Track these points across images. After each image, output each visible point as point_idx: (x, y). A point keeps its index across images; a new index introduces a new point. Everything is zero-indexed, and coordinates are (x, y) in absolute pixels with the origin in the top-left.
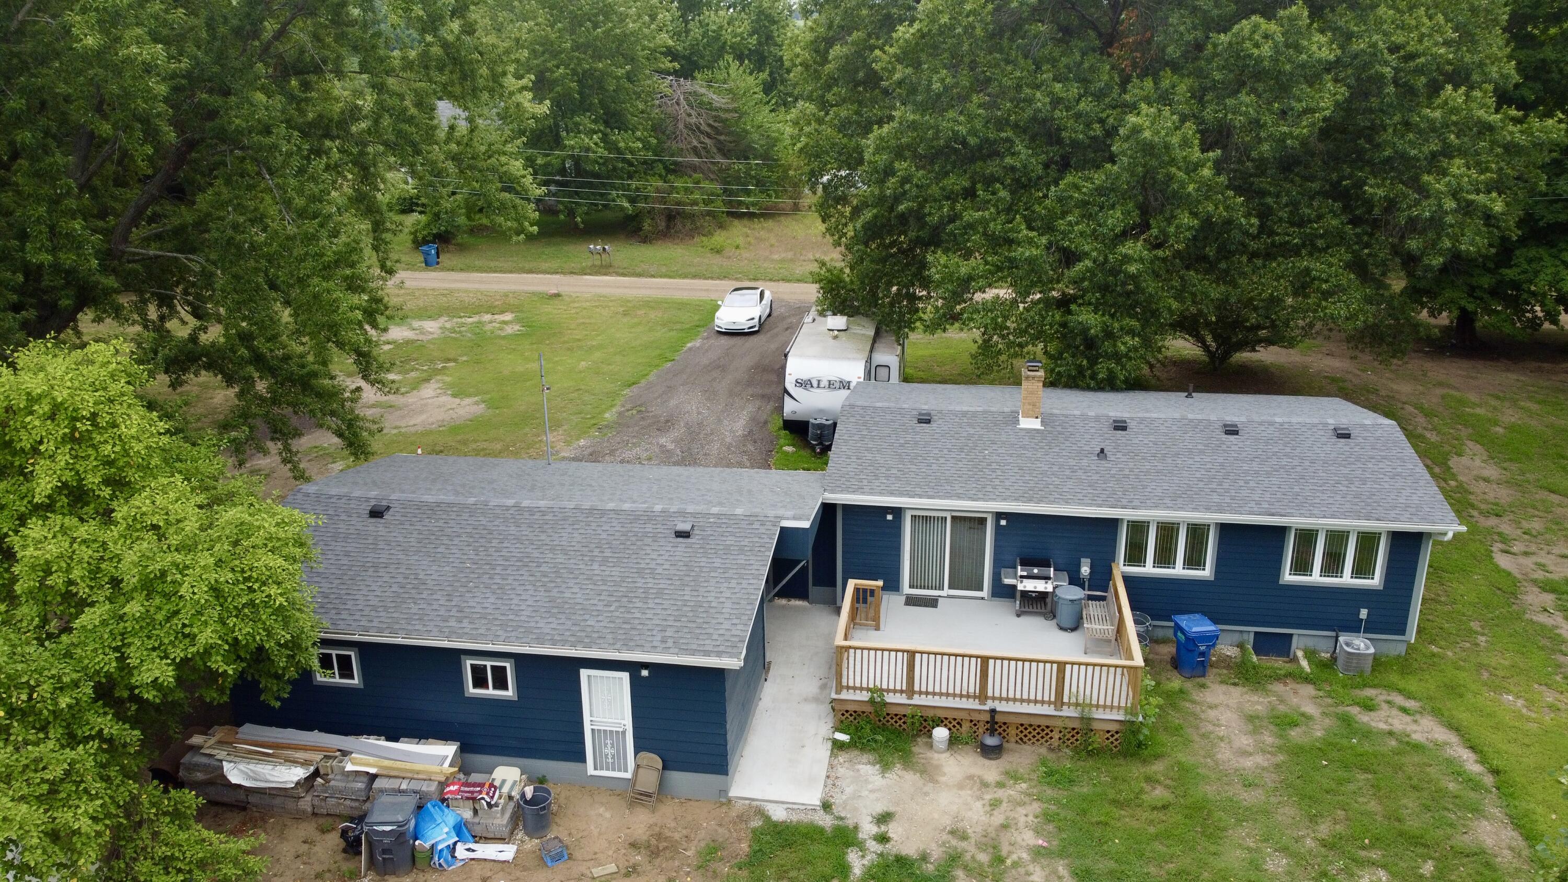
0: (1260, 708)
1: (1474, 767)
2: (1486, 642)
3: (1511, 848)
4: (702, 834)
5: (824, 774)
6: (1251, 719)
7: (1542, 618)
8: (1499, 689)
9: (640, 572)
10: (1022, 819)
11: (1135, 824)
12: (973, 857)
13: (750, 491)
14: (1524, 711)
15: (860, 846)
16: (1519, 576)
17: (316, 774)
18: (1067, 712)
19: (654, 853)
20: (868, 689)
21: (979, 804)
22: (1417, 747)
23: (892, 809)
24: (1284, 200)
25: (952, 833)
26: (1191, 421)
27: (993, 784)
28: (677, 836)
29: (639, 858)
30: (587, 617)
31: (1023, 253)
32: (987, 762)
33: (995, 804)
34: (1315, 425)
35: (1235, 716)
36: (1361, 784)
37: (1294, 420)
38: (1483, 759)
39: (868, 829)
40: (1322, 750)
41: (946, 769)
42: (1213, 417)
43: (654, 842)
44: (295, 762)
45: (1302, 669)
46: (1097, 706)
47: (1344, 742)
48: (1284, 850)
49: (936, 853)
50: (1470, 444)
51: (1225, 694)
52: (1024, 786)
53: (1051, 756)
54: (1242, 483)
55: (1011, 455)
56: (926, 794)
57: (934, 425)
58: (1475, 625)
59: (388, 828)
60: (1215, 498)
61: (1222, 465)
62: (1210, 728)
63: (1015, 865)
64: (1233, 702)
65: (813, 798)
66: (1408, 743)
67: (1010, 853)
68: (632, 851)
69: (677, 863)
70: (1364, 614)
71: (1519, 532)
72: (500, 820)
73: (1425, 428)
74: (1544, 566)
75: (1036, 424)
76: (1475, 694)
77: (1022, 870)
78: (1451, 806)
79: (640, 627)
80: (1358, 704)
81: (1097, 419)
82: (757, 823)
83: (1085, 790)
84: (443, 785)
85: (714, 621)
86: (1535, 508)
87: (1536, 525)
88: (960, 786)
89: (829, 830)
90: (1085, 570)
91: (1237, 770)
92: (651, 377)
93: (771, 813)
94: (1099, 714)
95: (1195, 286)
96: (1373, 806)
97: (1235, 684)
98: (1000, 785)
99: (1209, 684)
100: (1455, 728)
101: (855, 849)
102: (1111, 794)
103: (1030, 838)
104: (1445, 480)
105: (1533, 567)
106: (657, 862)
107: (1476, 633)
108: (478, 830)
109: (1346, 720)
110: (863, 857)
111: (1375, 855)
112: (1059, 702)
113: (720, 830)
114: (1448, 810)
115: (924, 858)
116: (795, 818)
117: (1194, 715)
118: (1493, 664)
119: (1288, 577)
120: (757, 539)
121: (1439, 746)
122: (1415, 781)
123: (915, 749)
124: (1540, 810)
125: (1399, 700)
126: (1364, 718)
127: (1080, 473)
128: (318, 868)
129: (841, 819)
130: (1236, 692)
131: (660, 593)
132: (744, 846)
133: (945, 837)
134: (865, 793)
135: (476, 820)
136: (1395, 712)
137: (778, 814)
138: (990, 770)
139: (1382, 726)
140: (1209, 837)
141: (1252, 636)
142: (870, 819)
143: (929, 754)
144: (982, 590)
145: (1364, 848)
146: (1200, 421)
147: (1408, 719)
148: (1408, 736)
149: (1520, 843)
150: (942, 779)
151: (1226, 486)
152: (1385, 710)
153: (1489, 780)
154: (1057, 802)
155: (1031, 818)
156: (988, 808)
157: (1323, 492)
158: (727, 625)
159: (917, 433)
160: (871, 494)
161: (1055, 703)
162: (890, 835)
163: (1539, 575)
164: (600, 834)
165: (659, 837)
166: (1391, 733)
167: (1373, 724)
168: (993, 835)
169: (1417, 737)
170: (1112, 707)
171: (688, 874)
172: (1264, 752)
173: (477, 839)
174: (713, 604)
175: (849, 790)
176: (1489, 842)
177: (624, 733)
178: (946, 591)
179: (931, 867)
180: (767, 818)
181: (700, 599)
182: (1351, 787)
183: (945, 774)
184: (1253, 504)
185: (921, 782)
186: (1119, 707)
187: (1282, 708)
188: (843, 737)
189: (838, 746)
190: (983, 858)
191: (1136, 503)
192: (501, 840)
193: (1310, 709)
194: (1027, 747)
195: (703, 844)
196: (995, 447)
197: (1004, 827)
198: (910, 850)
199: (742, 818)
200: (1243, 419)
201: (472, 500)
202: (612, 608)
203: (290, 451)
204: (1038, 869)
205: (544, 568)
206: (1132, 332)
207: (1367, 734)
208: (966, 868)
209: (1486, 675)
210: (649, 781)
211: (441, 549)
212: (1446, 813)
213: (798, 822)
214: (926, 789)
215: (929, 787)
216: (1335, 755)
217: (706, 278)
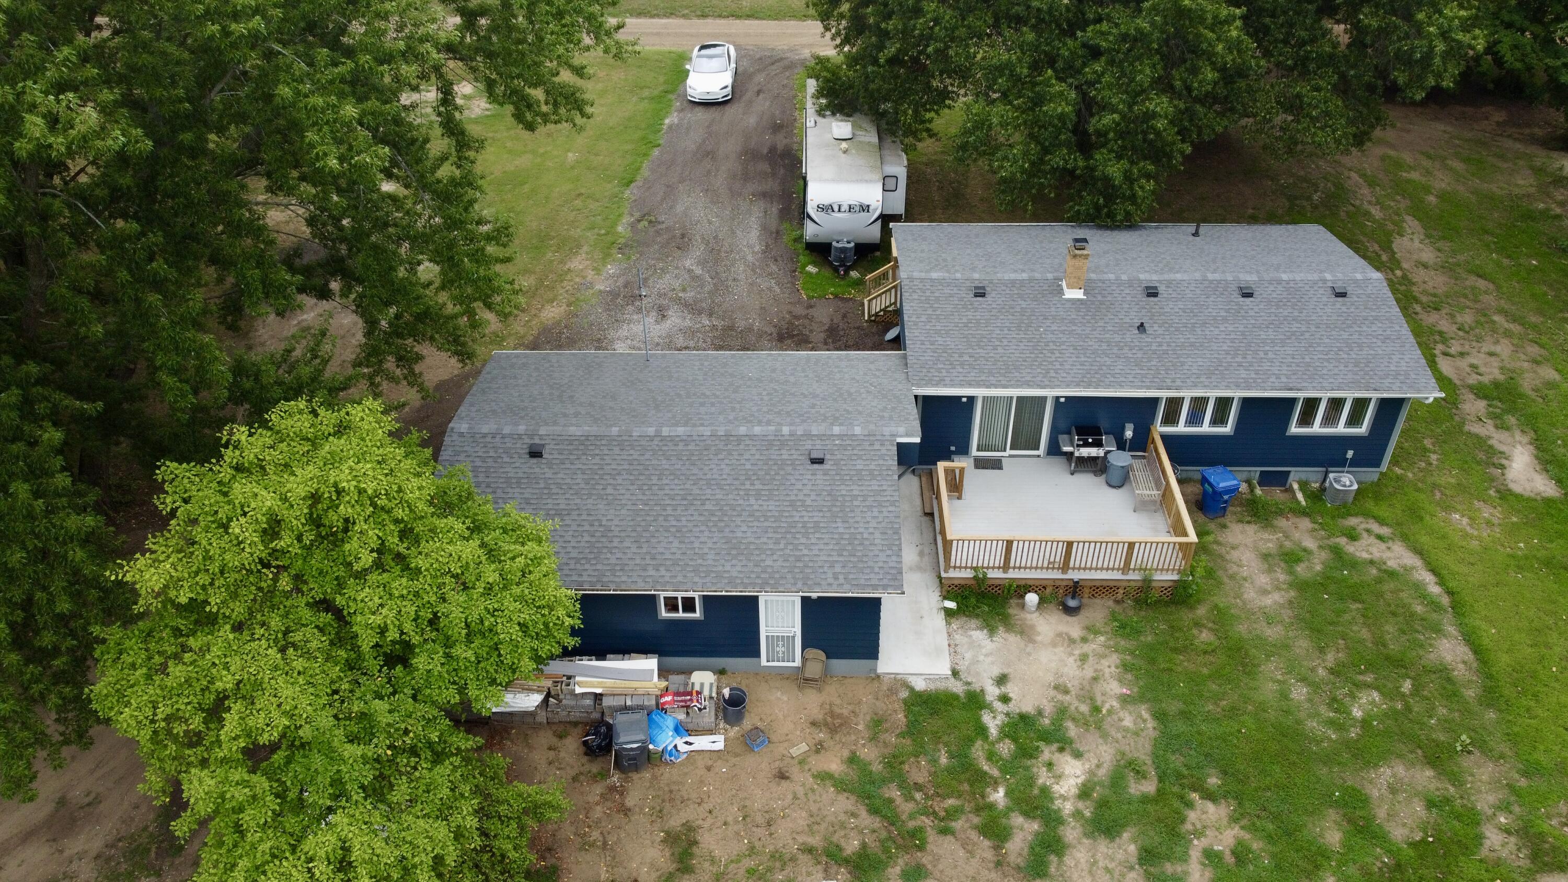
0: (1270, 545)
1: (1435, 589)
2: (1438, 460)
3: (1464, 662)
4: (864, 708)
5: (946, 643)
6: (1266, 557)
7: (1476, 429)
8: (1448, 509)
9: (792, 504)
10: (1107, 670)
11: (1191, 667)
12: (1076, 708)
13: (850, 394)
14: (1468, 528)
15: (989, 707)
16: (1458, 382)
17: (548, 695)
18: (1132, 576)
19: (833, 730)
20: (972, 568)
21: (1071, 660)
22: (1392, 574)
23: (1006, 671)
24: (1282, 19)
25: (1056, 688)
26: (1211, 282)
27: (1078, 640)
28: (845, 712)
29: (821, 735)
30: (763, 556)
31: (1055, 109)
32: (1069, 619)
33: (1084, 658)
34: (1315, 283)
35: (1253, 556)
36: (1354, 613)
37: (1298, 277)
38: (1441, 582)
39: (992, 692)
40: (1324, 583)
41: (1040, 629)
42: (1229, 277)
43: (829, 719)
44: (530, 690)
45: (1299, 503)
46: (1157, 570)
47: (1337, 574)
48: (1303, 680)
49: (1048, 709)
50: (1408, 218)
51: (1242, 533)
52: (1102, 638)
53: (1118, 608)
54: (1262, 355)
55: (1063, 332)
56: (1029, 654)
57: (989, 298)
58: (1427, 443)
59: (635, 746)
60: (1243, 374)
61: (1243, 333)
62: (1235, 568)
63: (1110, 712)
64: (1249, 541)
65: (944, 669)
66: (1385, 571)
67: (1103, 702)
68: (813, 729)
69: (853, 737)
70: (1350, 454)
71: (1454, 328)
72: (708, 717)
73: (1370, 203)
74: (1476, 368)
75: (1078, 294)
76: (1432, 515)
77: (1115, 717)
78: (1420, 628)
79: (811, 564)
80: (1344, 535)
81: (1130, 283)
82: (904, 694)
83: (1149, 638)
84: (658, 697)
85: (871, 554)
86: (1466, 297)
87: (1467, 318)
88: (1054, 645)
89: (962, 695)
90: (1129, 434)
91: (1260, 608)
92: (645, 172)
93: (913, 684)
94: (1158, 577)
95: (1200, 120)
96: (1365, 634)
97: (1249, 522)
98: (1084, 640)
99: (1229, 524)
100: (1419, 552)
101: (987, 711)
102: (1172, 644)
103: (1115, 688)
104: (1392, 270)
105: (1468, 369)
106: (837, 737)
107: (1430, 451)
108: (690, 727)
109: (1336, 551)
110: (994, 717)
111: (1369, 678)
112: (1126, 568)
113: (878, 703)
114: (1418, 632)
115: (1040, 713)
116: (932, 687)
117: (1221, 556)
118: (1443, 483)
119: (1294, 429)
120: (881, 462)
121: (1408, 570)
122: (1393, 608)
123: (1011, 611)
124: (1484, 625)
125: (1375, 527)
126: (1351, 548)
127: (1126, 350)
128: (572, 773)
129: (968, 684)
130: (1251, 529)
131: (817, 526)
132: (901, 716)
133: (1053, 693)
134: (981, 658)
135: (689, 720)
136: (1372, 540)
137: (920, 685)
138: (1073, 627)
139: (1365, 555)
140: (1248, 674)
141: (1258, 474)
142: (991, 682)
143: (1023, 615)
144: (1038, 449)
145: (1361, 673)
146: (1219, 282)
147: (1383, 546)
148: (1385, 563)
149: (1470, 656)
150: (1039, 638)
151: (1249, 358)
152: (1366, 540)
153: (1445, 600)
154: (1132, 653)
155: (1113, 669)
156: (1079, 663)
157: (1328, 360)
158: (882, 557)
159: (976, 310)
160: (952, 386)
161: (1123, 570)
162: (1011, 695)
163: (1473, 380)
164: (785, 717)
165: (832, 714)
166: (1372, 562)
167: (1358, 554)
168: (1088, 687)
169: (1392, 564)
170: (1168, 570)
171: (864, 745)
172: (1278, 589)
173: (689, 732)
174: (865, 536)
175: (968, 656)
176: (1449, 658)
177: (794, 637)
178: (1009, 452)
179: (1047, 721)
180: (912, 689)
181: (852, 530)
182: (1347, 617)
183: (1039, 634)
184: (1273, 379)
185: (1022, 644)
186: (1173, 570)
187: (1288, 544)
188: (951, 605)
189: (949, 613)
190: (1084, 708)
191: (1178, 383)
192: (710, 732)
193: (1310, 544)
194: (1097, 601)
195: (868, 718)
196: (1048, 323)
197: (1095, 679)
198: (1028, 707)
199: (892, 691)
200: (1254, 278)
201: (615, 430)
202: (782, 546)
203: (414, 374)
204: (1127, 715)
205: (709, 506)
206: (1148, 176)
207: (1353, 564)
208: (1074, 719)
209: (1438, 495)
210: (814, 669)
211: (610, 490)
212: (1417, 635)
213: (936, 690)
214: (1028, 650)
215: (1030, 648)
216: (1332, 587)
217: (652, 16)
